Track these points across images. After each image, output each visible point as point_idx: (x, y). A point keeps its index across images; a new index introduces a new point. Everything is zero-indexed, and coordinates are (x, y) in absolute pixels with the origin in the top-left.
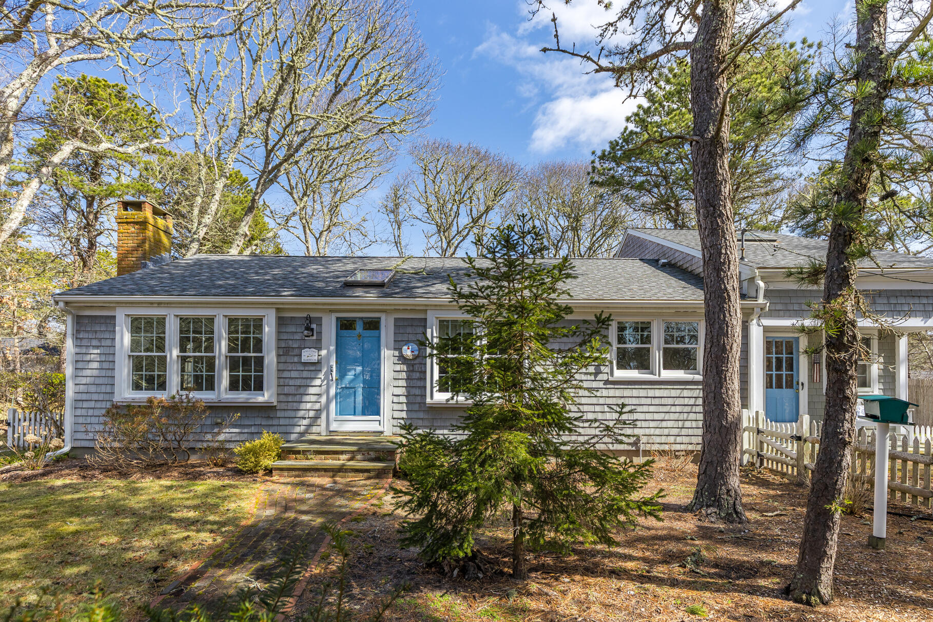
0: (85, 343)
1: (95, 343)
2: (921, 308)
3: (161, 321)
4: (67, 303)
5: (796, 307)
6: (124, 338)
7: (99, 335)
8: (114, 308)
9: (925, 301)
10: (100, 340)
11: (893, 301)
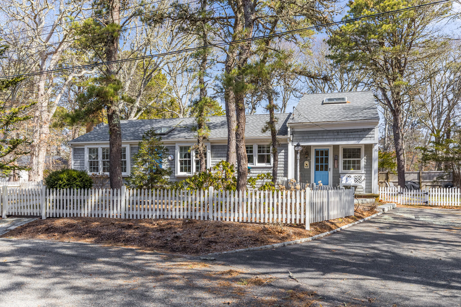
0: (76, 157)
1: (79, 157)
2: (358, 136)
3: (97, 149)
4: (71, 144)
5: (307, 138)
6: (87, 155)
7: (80, 155)
8: (84, 146)
9: (359, 133)
10: (80, 156)
11: (346, 134)
